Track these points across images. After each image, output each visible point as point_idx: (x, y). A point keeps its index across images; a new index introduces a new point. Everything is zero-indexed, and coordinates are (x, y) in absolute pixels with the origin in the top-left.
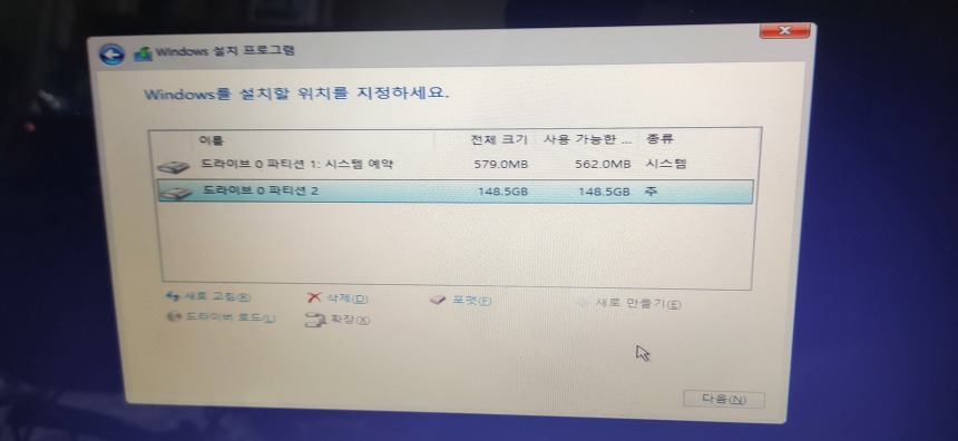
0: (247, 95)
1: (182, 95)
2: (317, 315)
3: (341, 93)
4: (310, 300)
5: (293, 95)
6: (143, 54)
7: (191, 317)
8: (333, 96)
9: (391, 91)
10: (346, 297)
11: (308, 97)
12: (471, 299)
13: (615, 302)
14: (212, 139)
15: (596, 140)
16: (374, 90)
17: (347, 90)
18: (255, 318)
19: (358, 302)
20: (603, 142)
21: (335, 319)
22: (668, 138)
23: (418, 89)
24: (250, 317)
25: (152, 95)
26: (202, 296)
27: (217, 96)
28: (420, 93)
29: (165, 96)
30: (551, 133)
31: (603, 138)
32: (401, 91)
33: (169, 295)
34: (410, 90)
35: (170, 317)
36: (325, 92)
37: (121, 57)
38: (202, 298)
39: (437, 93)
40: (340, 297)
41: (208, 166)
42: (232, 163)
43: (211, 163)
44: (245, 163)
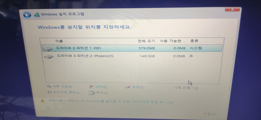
0: (70, 27)
1: (49, 27)
2: (92, 92)
3: (98, 27)
4: (90, 87)
5: (84, 27)
6: (37, 15)
7: (55, 92)
8: (96, 28)
9: (114, 27)
10: (101, 86)
11: (88, 28)
12: (138, 87)
13: (180, 87)
14: (59, 41)
16: (109, 26)
17: (100, 26)
19: (104, 88)
20: (177, 42)
21: (98, 92)
22: (197, 41)
24: (72, 92)
25: (40, 27)
26: (58, 86)
27: (60, 28)
28: (123, 27)
29: (44, 28)
30: (162, 39)
31: (177, 41)
32: (117, 27)
33: (48, 86)
34: (119, 26)
35: (48, 92)
36: (94, 27)
37: (30, 16)
38: (58, 87)
39: (128, 27)
40: (99, 86)
41: (59, 49)
42: (65, 48)
43: (60, 48)
44: (70, 48)
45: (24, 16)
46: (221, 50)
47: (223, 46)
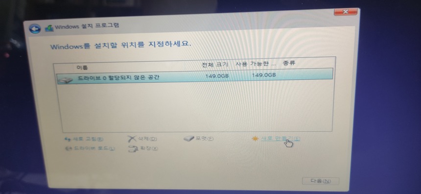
0: (98, 46)
1: (68, 47)
2: (134, 147)
3: (141, 44)
4: (129, 141)
5: (119, 46)
6: (49, 28)
7: (76, 149)
8: (137, 46)
9: (164, 43)
10: (147, 138)
11: (126, 47)
12: (204, 138)
13: (270, 138)
14: (82, 67)
15: (259, 64)
16: (156, 43)
17: (144, 43)
18: (105, 148)
19: (153, 140)
20: (263, 65)
21: (142, 148)
22: (292, 63)
23: (177, 42)
24: (103, 148)
25: (54, 47)
26: (81, 139)
27: (84, 47)
28: (178, 44)
29: (60, 47)
30: (239, 61)
31: (263, 63)
32: (169, 43)
33: (66, 139)
34: (173, 43)
35: (67, 149)
36: (134, 44)
37: (39, 30)
39: (186, 44)
40: (144, 138)
41: (81, 79)
42: (92, 78)
43: (83, 78)
44: (98, 78)
45: (31, 30)
46: (332, 77)
47: (334, 70)
